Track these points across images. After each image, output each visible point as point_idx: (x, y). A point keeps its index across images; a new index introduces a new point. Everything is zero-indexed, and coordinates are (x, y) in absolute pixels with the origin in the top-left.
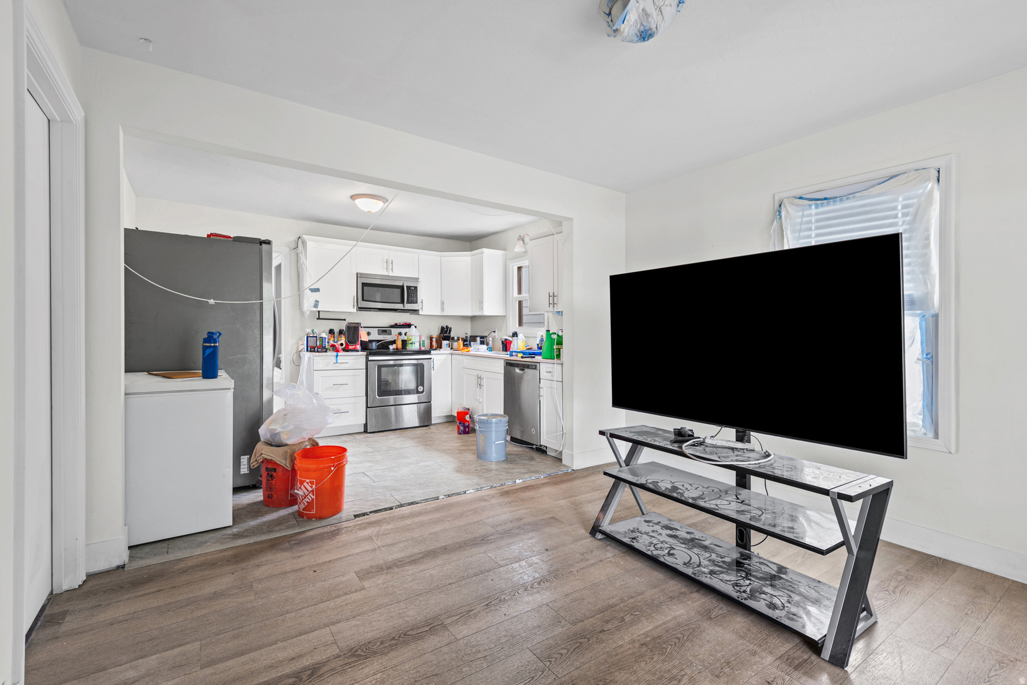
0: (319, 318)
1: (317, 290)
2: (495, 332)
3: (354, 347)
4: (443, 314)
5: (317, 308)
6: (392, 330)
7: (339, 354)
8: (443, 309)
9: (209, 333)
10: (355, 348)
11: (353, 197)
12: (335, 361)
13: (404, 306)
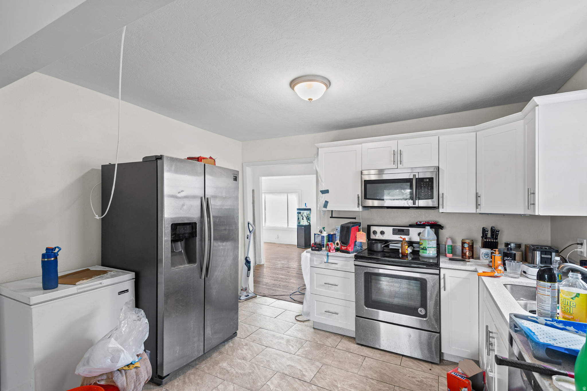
0: (332, 217)
1: (327, 192)
2: (582, 244)
3: (345, 248)
4: (479, 211)
5: (326, 208)
6: (411, 229)
7: (330, 254)
8: (477, 205)
9: (47, 249)
10: (347, 249)
11: (293, 84)
12: (326, 260)
13: (414, 203)
